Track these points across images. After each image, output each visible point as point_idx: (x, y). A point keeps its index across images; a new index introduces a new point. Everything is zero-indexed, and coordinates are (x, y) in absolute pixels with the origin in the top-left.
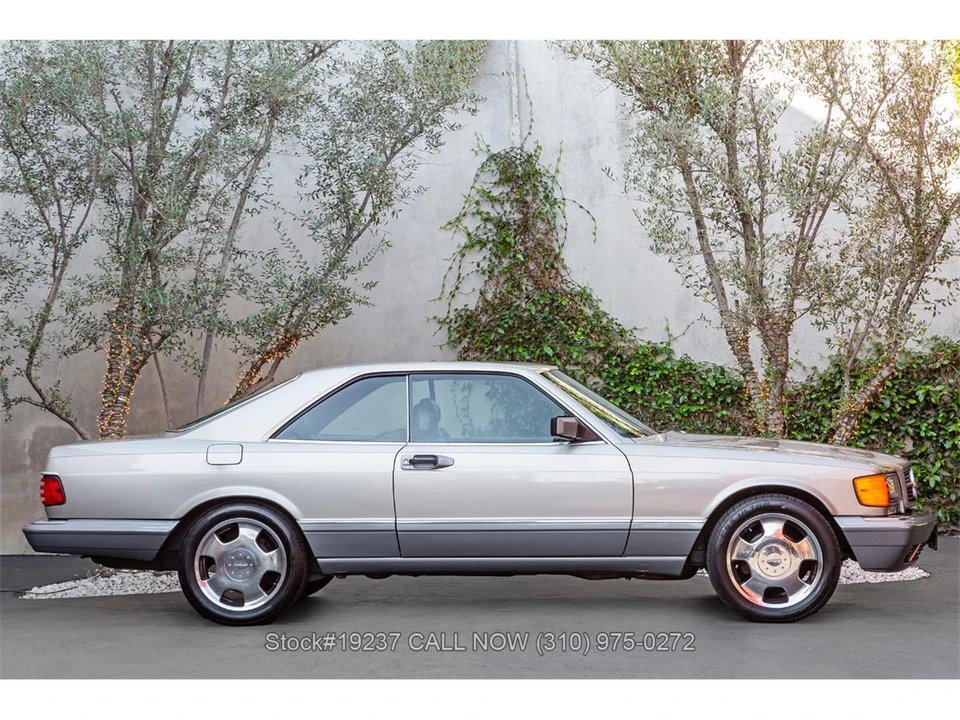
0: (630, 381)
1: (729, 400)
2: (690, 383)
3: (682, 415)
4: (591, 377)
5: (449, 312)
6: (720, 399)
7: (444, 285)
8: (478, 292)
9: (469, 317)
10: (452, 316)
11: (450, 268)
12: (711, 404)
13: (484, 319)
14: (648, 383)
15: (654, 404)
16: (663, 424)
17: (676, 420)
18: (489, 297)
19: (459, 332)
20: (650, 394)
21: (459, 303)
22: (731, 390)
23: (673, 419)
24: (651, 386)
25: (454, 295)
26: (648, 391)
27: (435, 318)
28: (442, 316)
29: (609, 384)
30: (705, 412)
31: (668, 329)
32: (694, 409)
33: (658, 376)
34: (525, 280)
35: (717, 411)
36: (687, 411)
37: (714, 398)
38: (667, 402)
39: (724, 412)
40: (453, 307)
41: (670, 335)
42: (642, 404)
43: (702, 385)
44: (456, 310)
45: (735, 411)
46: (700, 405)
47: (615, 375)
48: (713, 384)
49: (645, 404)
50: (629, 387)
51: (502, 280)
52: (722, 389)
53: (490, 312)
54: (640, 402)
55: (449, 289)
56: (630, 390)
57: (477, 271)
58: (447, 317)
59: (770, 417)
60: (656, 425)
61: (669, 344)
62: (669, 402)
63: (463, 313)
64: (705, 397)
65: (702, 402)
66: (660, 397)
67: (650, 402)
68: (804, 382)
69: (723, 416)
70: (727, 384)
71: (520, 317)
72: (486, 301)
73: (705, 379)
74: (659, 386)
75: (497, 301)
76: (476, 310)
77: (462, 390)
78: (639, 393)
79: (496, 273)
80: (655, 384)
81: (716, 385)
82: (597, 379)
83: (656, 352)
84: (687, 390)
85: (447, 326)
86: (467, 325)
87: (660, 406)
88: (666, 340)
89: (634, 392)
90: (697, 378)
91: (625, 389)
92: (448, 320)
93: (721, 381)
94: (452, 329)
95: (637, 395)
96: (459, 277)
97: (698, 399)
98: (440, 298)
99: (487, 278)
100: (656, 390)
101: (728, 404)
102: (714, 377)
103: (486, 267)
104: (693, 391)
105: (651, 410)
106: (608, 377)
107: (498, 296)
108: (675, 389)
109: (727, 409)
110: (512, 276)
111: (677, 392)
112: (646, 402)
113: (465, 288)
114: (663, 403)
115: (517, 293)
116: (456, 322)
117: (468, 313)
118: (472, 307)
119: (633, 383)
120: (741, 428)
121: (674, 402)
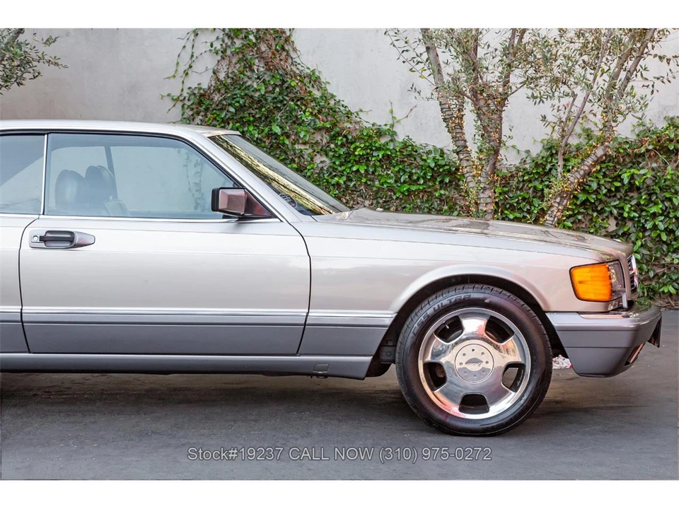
0: (355, 161)
1: (447, 180)
2: (412, 163)
3: (403, 193)
4: (318, 156)
5: (182, 90)
6: (439, 179)
7: (178, 63)
8: (212, 71)
9: (202, 95)
10: (185, 94)
11: (184, 47)
12: (431, 184)
13: (217, 97)
14: (372, 163)
15: (377, 183)
16: (385, 202)
17: (397, 198)
18: (222, 76)
19: (192, 109)
20: (373, 173)
21: (193, 82)
22: (449, 171)
23: (394, 197)
24: (375, 166)
25: (187, 74)
26: (371, 170)
27: (169, 95)
28: (176, 93)
29: (334, 163)
30: (424, 191)
31: (392, 112)
32: (414, 188)
33: (380, 157)
34: (257, 61)
35: (436, 191)
36: (408, 190)
37: (433, 178)
38: (389, 181)
39: (442, 192)
40: (188, 84)
41: (394, 118)
42: (366, 183)
43: (422, 166)
44: (190, 88)
45: (453, 191)
46: (420, 185)
47: (340, 155)
48: (433, 165)
49: (369, 183)
50: (352, 166)
51: (234, 60)
52: (441, 170)
53: (223, 91)
54: (364, 180)
55: (183, 67)
56: (354, 169)
57: (210, 50)
58: (181, 95)
59: (482, 195)
60: (378, 203)
61: (392, 126)
62: (391, 181)
63: (196, 92)
64: (424, 178)
65: (422, 182)
66: (382, 176)
67: (373, 181)
68: (518, 165)
69: (441, 195)
70: (446, 165)
71: (252, 97)
72: (218, 80)
73: (425, 160)
74: (382, 167)
75: (229, 81)
76: (209, 88)
77: (195, 166)
78: (363, 172)
79: (228, 52)
80: (378, 164)
81: (435, 166)
82: (324, 158)
83: (380, 133)
84: (408, 170)
85: (181, 104)
86: (200, 103)
87: (382, 184)
88: (390, 122)
89: (358, 171)
90: (418, 159)
91: (350, 168)
92: (181, 98)
93: (440, 162)
94: (186, 106)
95: (361, 174)
96: (192, 56)
97: (418, 179)
98: (174, 76)
99: (219, 58)
100: (379, 169)
101: (446, 184)
102: (434, 158)
103: (219, 47)
104: (414, 171)
105: (374, 189)
106: (334, 156)
107: (230, 75)
108: (397, 169)
109: (445, 189)
110: (244, 56)
111: (398, 172)
112: (370, 180)
113: (198, 67)
114: (386, 182)
115: (249, 74)
116: (189, 100)
117: (202, 92)
118: (205, 86)
119: (358, 162)
120: (458, 207)
121: (396, 182)
